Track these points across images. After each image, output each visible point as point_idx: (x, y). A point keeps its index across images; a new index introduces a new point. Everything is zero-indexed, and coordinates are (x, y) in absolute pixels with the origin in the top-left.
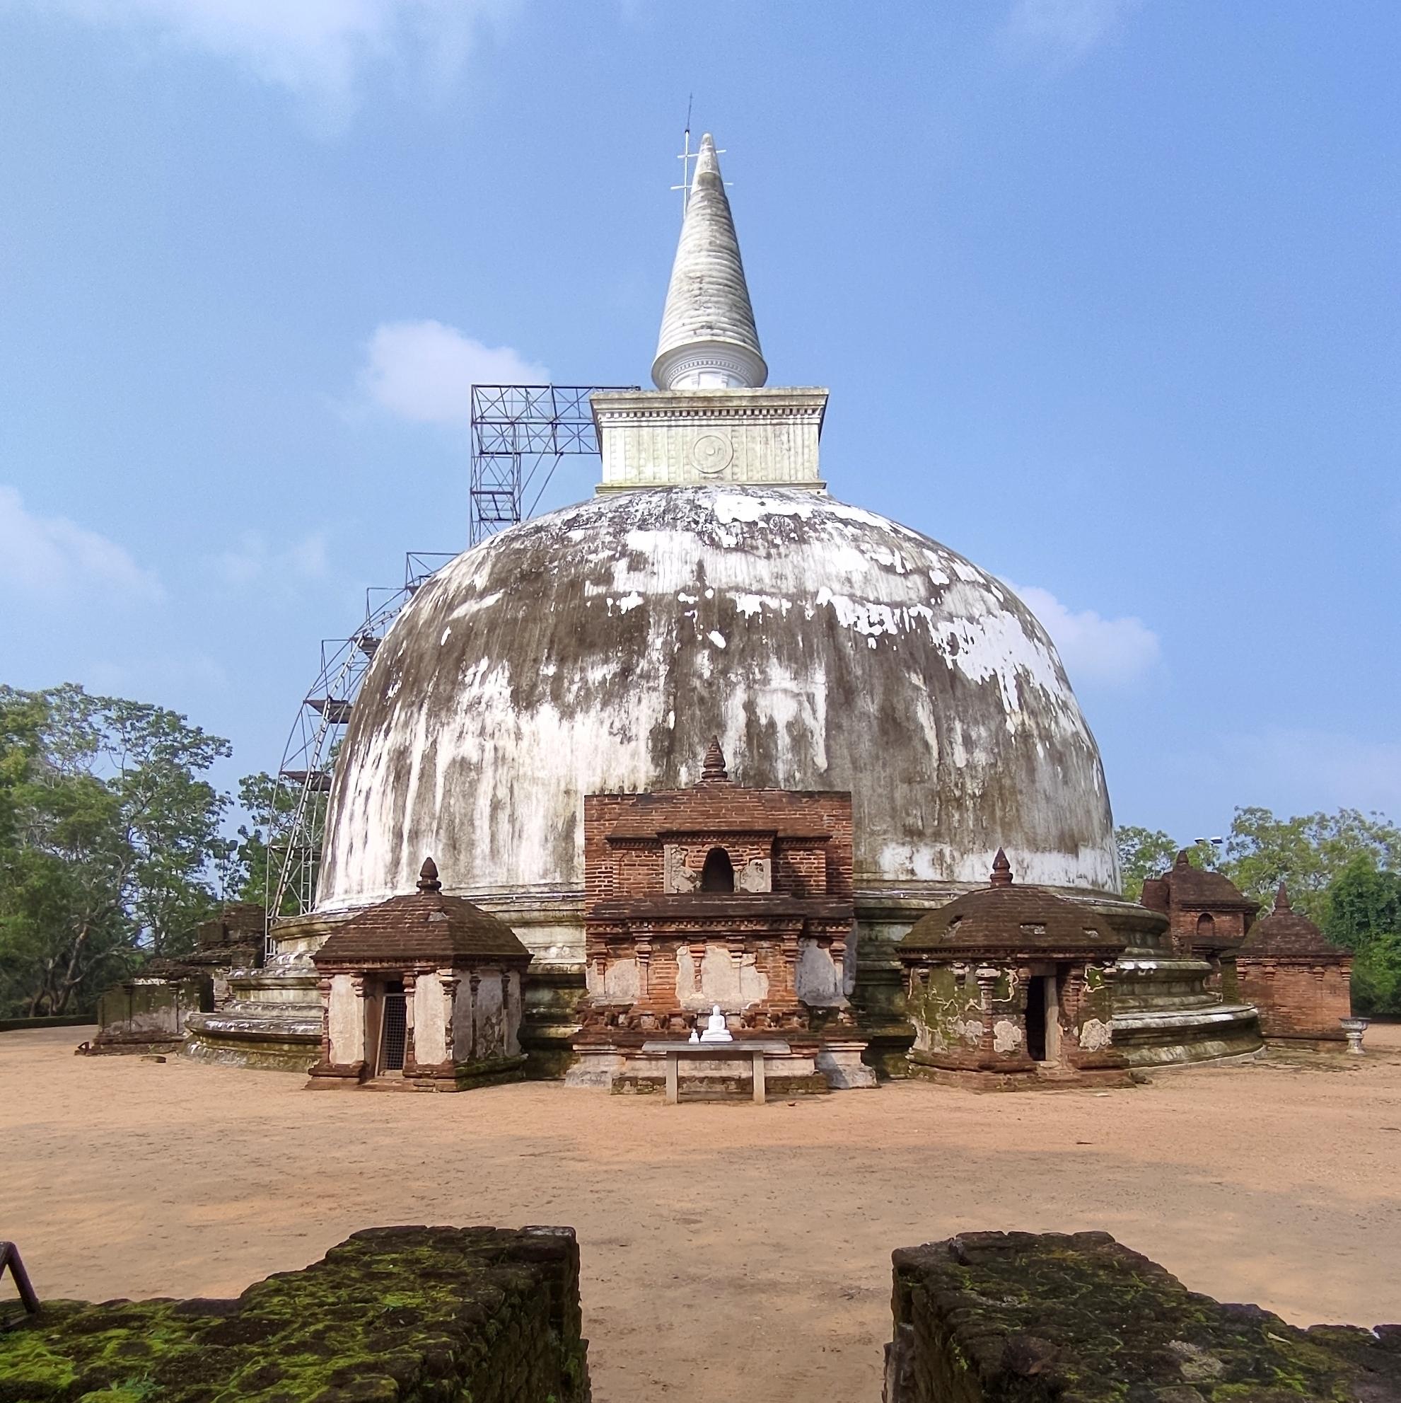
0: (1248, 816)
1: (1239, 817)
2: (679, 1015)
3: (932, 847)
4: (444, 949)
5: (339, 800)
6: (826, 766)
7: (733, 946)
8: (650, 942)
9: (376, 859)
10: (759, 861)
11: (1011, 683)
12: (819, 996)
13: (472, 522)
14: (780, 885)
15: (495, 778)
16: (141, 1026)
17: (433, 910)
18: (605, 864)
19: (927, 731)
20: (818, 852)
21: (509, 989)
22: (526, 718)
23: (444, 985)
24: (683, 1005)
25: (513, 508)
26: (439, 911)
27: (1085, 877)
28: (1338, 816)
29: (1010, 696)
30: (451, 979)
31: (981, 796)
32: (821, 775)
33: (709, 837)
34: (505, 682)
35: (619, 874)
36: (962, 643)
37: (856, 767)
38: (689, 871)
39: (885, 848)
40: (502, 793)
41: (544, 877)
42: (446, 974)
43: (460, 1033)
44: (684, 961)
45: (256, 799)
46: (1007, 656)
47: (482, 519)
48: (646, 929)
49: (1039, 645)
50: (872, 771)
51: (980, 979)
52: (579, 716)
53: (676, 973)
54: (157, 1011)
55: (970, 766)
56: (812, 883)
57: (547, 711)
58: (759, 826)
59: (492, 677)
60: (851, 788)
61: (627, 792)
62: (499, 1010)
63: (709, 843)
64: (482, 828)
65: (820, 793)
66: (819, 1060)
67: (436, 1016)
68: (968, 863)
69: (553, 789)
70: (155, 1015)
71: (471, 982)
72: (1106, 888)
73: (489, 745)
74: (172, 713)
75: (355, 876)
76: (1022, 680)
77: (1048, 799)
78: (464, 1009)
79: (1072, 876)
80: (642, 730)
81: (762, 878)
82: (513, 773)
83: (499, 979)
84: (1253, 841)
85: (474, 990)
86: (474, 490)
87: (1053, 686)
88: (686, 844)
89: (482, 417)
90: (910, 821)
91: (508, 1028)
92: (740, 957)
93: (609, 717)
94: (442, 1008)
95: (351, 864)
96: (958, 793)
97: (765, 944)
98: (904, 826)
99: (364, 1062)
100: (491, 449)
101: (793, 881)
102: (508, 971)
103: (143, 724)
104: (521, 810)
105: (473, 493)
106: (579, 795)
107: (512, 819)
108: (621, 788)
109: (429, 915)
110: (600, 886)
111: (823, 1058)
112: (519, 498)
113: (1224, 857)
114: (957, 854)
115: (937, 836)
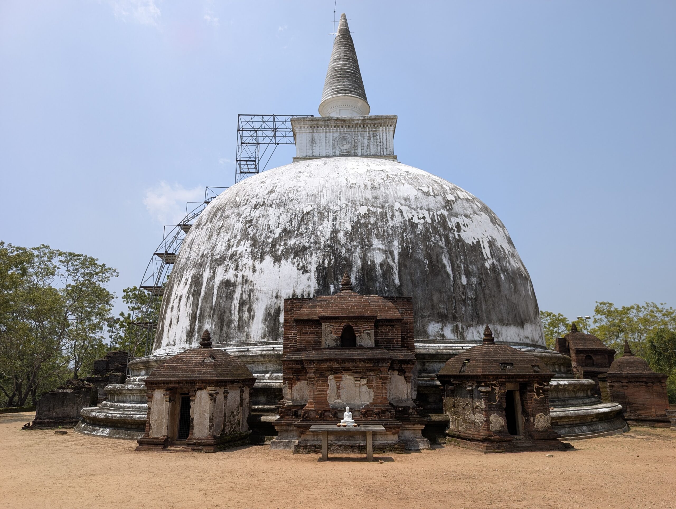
0: (602, 306)
1: (598, 306)
2: (329, 411)
3: (452, 323)
4: (211, 377)
5: (167, 300)
6: (399, 284)
7: (356, 375)
8: (314, 373)
9: (182, 329)
10: (368, 331)
11: (486, 245)
12: (399, 401)
13: (236, 173)
14: (379, 343)
15: (242, 290)
16: (58, 414)
17: (207, 356)
18: (293, 333)
19: (448, 267)
20: (397, 326)
21: (244, 396)
22: (258, 262)
23: (210, 395)
24: (331, 406)
25: (255, 168)
26: (210, 357)
27: (528, 338)
28: (645, 306)
29: (486, 251)
30: (214, 392)
31: (475, 299)
32: (397, 288)
33: (344, 319)
34: (248, 245)
35: (300, 338)
36: (462, 227)
37: (414, 284)
38: (334, 336)
39: (429, 324)
40: (245, 296)
41: (263, 338)
42: (210, 389)
43: (217, 421)
44: (331, 382)
45: (131, 298)
46: (484, 233)
47: (241, 172)
48: (312, 366)
49: (499, 227)
50: (422, 287)
51: (481, 392)
52: (283, 261)
53: (327, 389)
54: (67, 406)
55: (469, 284)
56: (394, 342)
57: (268, 259)
58: (368, 313)
59: (242, 243)
60: (411, 295)
61: (305, 297)
62: (238, 407)
63: (344, 322)
64: (235, 314)
65: (397, 297)
66: (400, 434)
67: (205, 411)
68: (470, 331)
69: (270, 296)
70: (66, 408)
71: (224, 393)
72: (539, 343)
73: (240, 274)
74: (91, 258)
75: (172, 338)
76: (491, 243)
77: (507, 299)
78: (220, 407)
79: (522, 337)
80: (313, 268)
81: (370, 340)
82: (250, 287)
83: (239, 391)
84: (606, 317)
85: (225, 397)
86: (238, 159)
87: (506, 246)
88: (332, 322)
89: (243, 128)
90: (441, 310)
91: (242, 417)
92: (359, 380)
93: (297, 262)
94: (208, 407)
95: (170, 332)
96: (463, 297)
97: (372, 374)
98: (438, 313)
99: (167, 436)
100: (246, 142)
101: (385, 341)
102: (243, 387)
103: (77, 263)
104: (255, 306)
105: (237, 161)
106: (282, 298)
107: (250, 310)
108: (302, 295)
109: (205, 359)
110: (291, 343)
111: (402, 433)
112: (258, 163)
113: (592, 326)
114: (465, 327)
115: (455, 318)
